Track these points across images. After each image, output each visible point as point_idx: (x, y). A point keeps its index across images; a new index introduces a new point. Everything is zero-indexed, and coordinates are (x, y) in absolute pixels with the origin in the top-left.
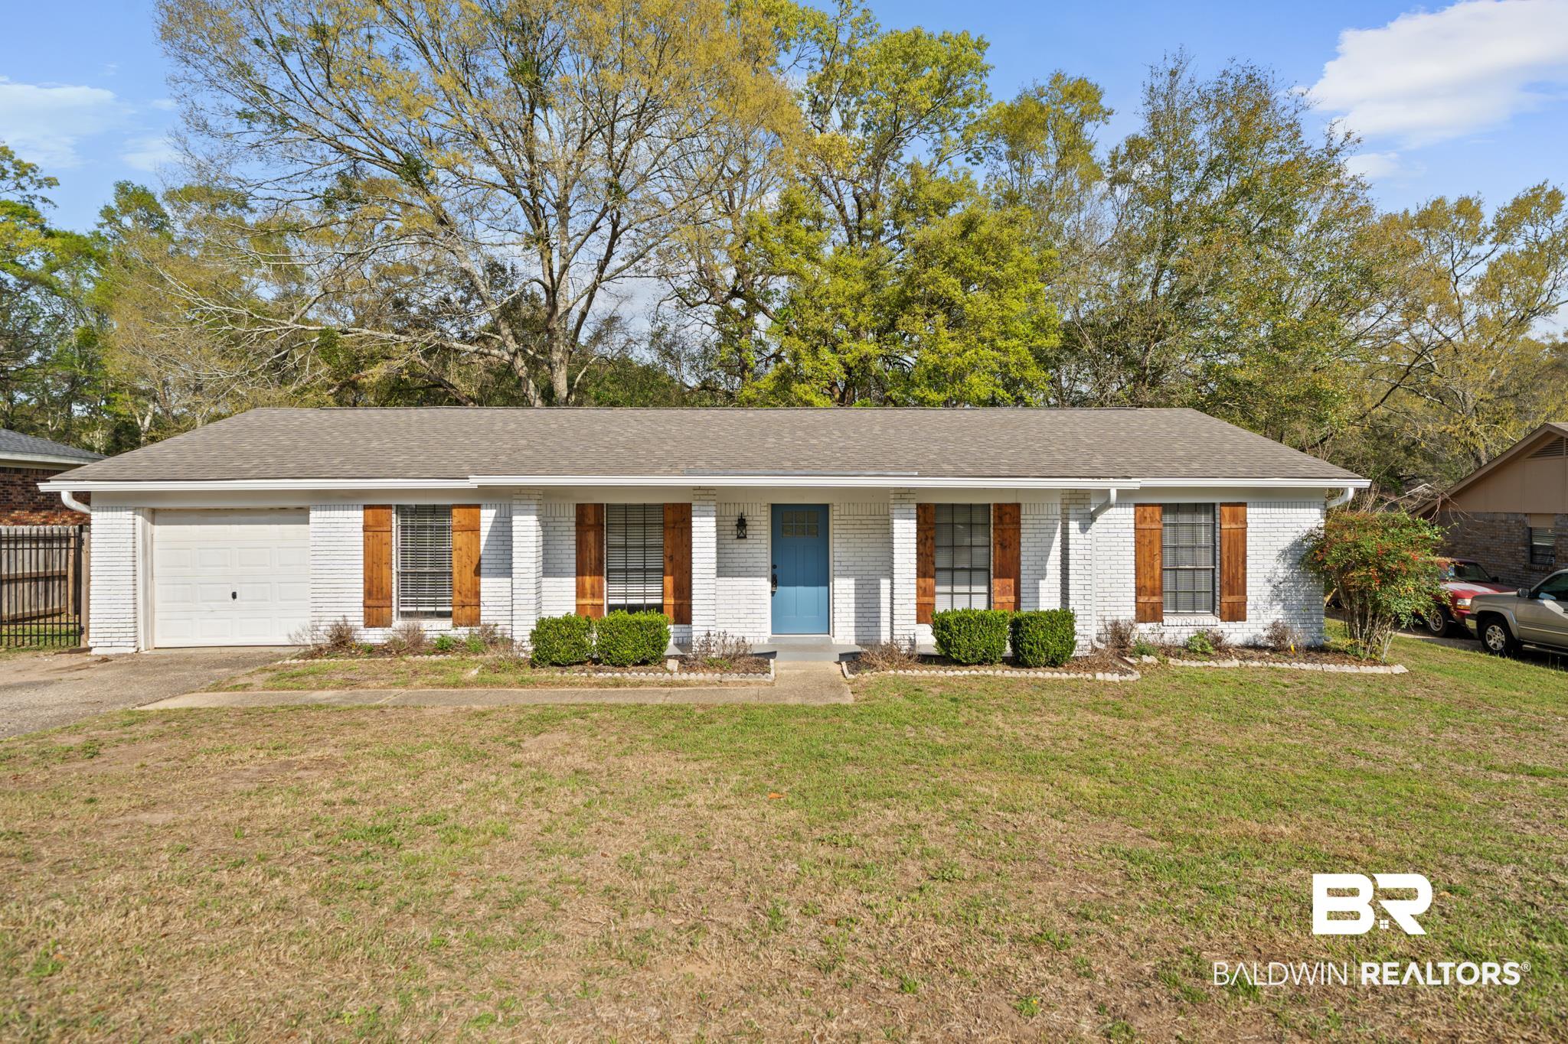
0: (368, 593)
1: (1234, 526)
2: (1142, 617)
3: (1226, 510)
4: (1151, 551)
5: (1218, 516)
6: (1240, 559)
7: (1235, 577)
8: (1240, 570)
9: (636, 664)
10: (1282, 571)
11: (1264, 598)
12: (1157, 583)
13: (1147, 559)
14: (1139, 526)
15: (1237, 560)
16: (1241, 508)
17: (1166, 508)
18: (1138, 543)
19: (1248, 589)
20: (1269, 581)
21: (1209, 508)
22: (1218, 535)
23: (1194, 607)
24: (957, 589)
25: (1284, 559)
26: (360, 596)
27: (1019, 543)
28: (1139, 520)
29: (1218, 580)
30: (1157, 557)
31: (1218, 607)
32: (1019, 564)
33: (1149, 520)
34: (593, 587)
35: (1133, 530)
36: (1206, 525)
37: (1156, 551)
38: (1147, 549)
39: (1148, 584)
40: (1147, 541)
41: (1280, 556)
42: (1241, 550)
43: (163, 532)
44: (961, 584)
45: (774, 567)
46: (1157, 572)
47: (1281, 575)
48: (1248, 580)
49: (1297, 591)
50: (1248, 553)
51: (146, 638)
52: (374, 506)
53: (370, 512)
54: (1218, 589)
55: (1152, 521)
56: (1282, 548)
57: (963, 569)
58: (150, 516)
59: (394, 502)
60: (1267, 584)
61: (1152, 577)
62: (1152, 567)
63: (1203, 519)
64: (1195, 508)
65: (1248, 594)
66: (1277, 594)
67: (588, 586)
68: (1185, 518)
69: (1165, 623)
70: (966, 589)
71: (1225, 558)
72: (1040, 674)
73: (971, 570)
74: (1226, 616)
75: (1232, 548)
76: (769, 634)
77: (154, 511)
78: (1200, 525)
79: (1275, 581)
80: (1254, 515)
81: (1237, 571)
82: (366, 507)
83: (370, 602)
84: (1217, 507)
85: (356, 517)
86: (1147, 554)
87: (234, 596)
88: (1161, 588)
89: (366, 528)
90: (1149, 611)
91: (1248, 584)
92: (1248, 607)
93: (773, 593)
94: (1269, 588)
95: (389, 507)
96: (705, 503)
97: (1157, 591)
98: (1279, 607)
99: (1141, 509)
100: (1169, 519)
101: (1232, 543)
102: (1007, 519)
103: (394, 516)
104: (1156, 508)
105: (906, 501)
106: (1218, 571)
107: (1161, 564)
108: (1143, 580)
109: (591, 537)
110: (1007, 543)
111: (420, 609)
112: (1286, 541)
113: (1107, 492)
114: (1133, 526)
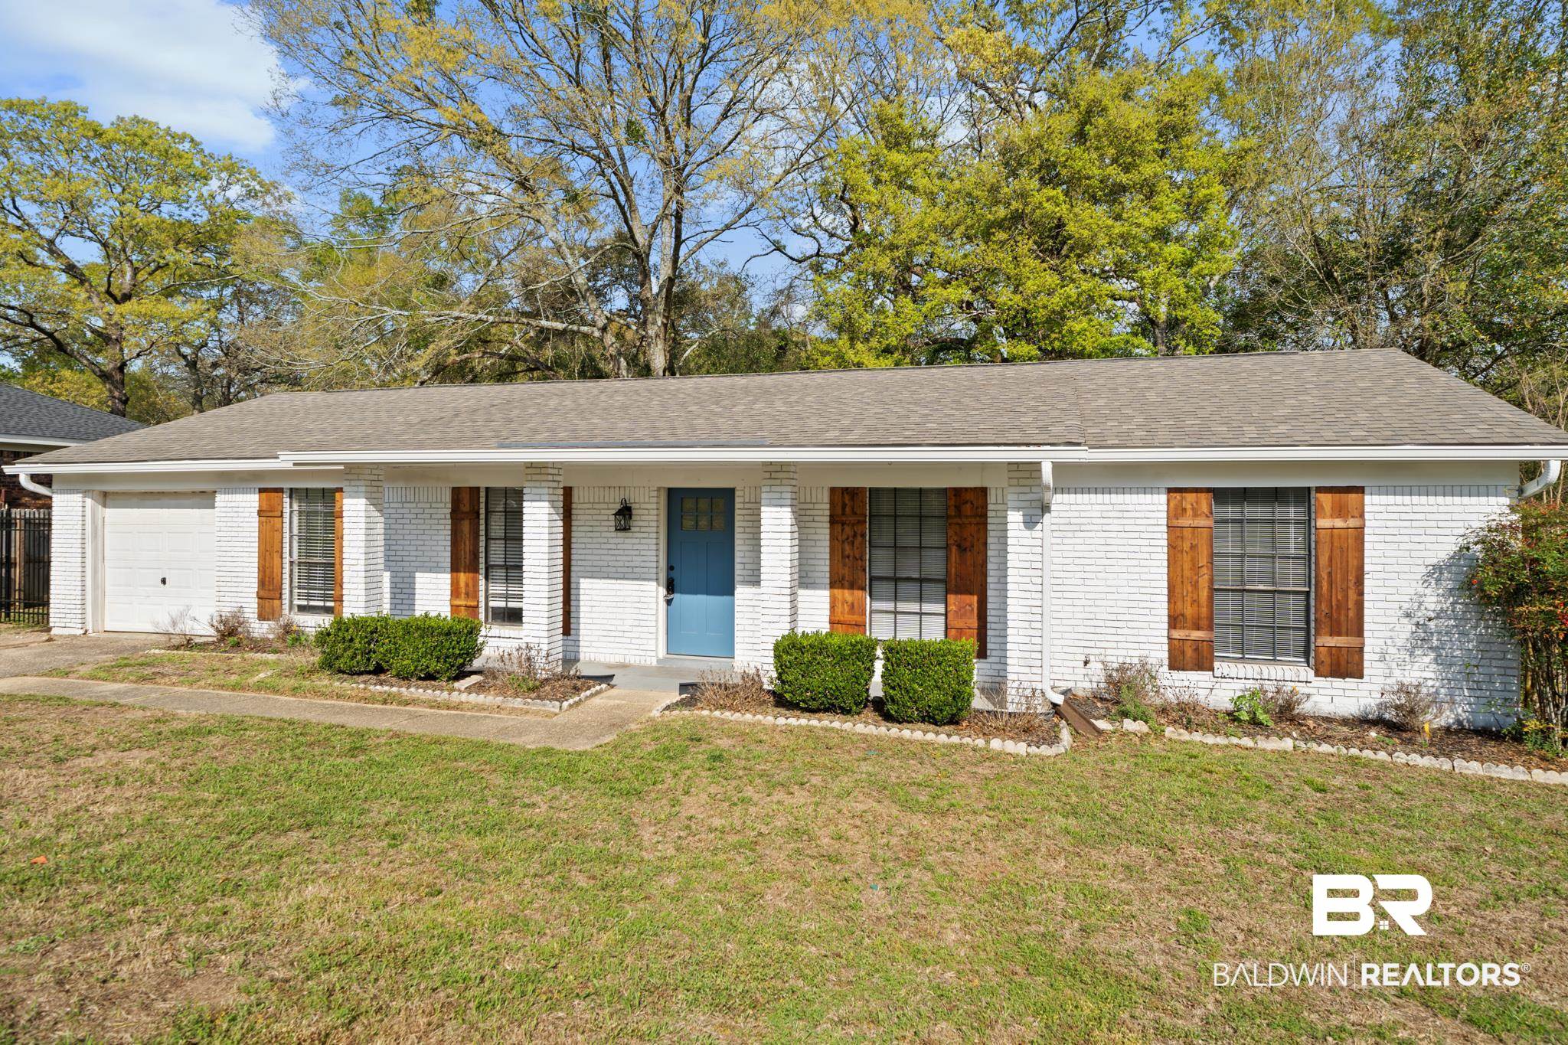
0: (262, 583)
1: (1339, 523)
2: (1177, 662)
3: (1326, 499)
4: (1194, 561)
5: (1313, 509)
6: (1352, 578)
7: (1342, 606)
8: (1352, 596)
9: (420, 679)
10: (1433, 600)
11: (1400, 643)
12: (1204, 610)
13: (1187, 573)
14: (1175, 523)
15: (1345, 579)
16: (1353, 496)
17: (1220, 496)
18: (1172, 547)
19: (1366, 627)
20: (1408, 616)
21: (1302, 496)
22: (1313, 537)
23: (1274, 651)
24: (902, 606)
25: (1438, 580)
26: (254, 587)
27: (986, 543)
28: (1174, 513)
29: (1313, 610)
30: (1204, 570)
31: (1312, 654)
32: (985, 575)
33: (1190, 512)
34: (467, 585)
35: (1165, 529)
36: (1297, 523)
37: (1203, 561)
38: (1187, 558)
39: (1189, 611)
40: (1186, 546)
41: (1430, 574)
42: (1353, 563)
43: (113, 515)
44: (907, 600)
45: (670, 568)
46: (1204, 594)
47: (1432, 607)
48: (1366, 612)
49: (1463, 634)
50: (1367, 568)
51: (95, 621)
52: (270, 489)
53: (264, 495)
54: (1313, 625)
55: (1195, 515)
56: (1434, 561)
57: (909, 579)
58: (101, 499)
59: (287, 485)
60: (1406, 621)
61: (1195, 602)
62: (1196, 585)
63: (1292, 512)
64: (1276, 496)
65: (1366, 634)
66: (1422, 638)
67: (462, 584)
68: (1259, 512)
69: (1218, 673)
70: (914, 607)
71: (1324, 575)
72: (906, 733)
73: (921, 581)
74: (1325, 669)
75: (1337, 560)
76: (662, 652)
77: (105, 494)
78: (1286, 522)
79: (1420, 616)
80: (1379, 508)
81: (1346, 597)
82: (261, 491)
83: (262, 594)
84: (1313, 493)
85: (251, 501)
86: (1187, 566)
87: (164, 581)
88: (1211, 618)
89: (260, 513)
90: (1189, 652)
91: (1366, 619)
92: (1366, 656)
93: (669, 602)
94: (1408, 627)
95: (280, 490)
96: (537, 484)
97: (1204, 623)
98: (1427, 659)
99: (1178, 496)
100: (1230, 511)
101: (1337, 552)
102: (967, 509)
103: (287, 500)
104: (1203, 496)
105: (778, 482)
106: (1313, 595)
107: (1211, 581)
108: (1179, 605)
109: (466, 526)
110: (968, 544)
111: (312, 603)
112: (1444, 549)
113: (1035, 467)
114: (1165, 522)
